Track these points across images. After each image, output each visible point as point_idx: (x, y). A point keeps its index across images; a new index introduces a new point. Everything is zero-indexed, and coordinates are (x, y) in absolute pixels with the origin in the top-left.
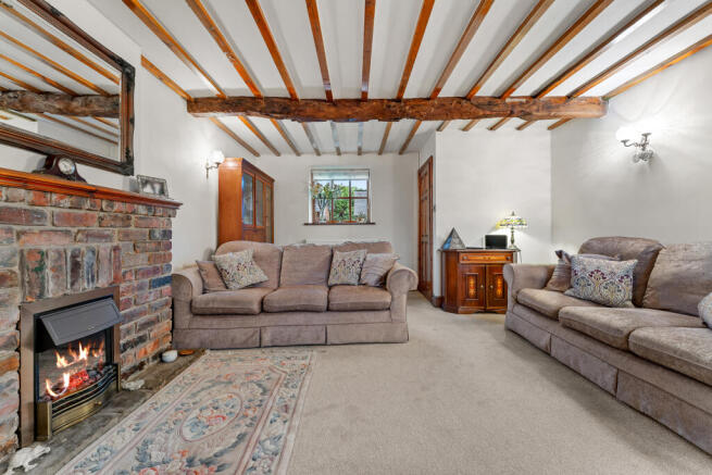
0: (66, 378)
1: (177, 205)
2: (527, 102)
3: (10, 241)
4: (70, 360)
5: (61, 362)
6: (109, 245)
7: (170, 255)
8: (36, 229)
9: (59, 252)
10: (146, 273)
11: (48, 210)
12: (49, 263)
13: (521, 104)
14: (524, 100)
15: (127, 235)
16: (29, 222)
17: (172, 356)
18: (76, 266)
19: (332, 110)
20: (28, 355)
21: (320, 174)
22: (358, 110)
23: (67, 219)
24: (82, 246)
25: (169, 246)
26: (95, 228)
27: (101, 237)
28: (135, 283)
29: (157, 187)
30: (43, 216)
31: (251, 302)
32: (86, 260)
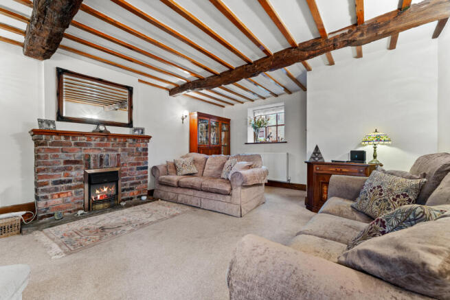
0: (99, 196)
1: (149, 138)
2: (350, 31)
3: (81, 151)
4: (100, 191)
5: (97, 192)
6: (116, 153)
7: (147, 158)
8: (89, 148)
9: (95, 155)
10: (134, 164)
11: (92, 142)
12: (92, 158)
13: (344, 35)
14: (347, 31)
15: (124, 150)
16: (87, 146)
17: (144, 198)
18: (101, 160)
19: (219, 79)
20: (86, 186)
21: (258, 112)
22: (231, 76)
23: (99, 145)
24: (104, 154)
25: (147, 154)
26: (110, 147)
27: (112, 150)
28: (128, 168)
29: (140, 131)
30: (90, 144)
31: (173, 181)
32: (105, 158)
